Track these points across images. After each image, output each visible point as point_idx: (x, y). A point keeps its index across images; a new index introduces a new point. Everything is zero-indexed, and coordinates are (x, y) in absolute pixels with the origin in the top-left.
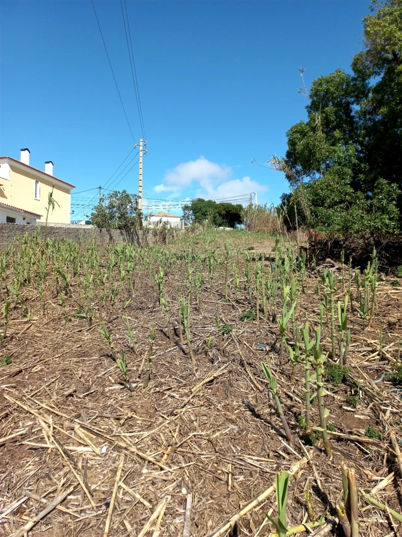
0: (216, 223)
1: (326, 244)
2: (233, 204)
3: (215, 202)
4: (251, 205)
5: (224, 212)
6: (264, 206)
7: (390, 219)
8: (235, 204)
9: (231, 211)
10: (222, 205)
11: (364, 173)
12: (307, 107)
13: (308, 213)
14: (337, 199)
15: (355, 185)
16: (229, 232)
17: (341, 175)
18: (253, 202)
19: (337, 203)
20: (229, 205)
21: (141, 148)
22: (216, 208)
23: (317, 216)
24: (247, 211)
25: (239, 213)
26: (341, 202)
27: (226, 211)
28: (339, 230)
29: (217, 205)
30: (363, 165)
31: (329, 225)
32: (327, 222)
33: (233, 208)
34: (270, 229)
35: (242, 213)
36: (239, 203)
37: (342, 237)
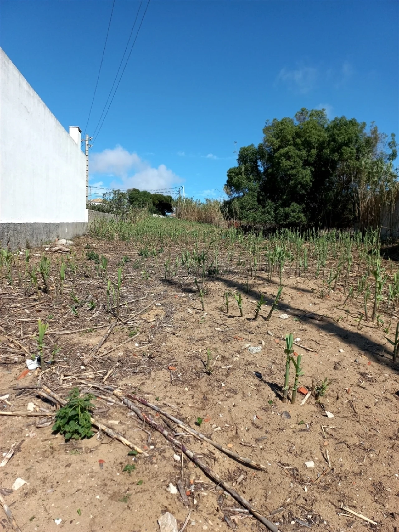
0: (151, 212)
1: (246, 227)
2: (164, 195)
3: (149, 193)
4: (180, 197)
5: (157, 202)
6: (190, 199)
7: (271, 217)
8: (166, 195)
9: (163, 201)
10: (156, 195)
11: (262, 196)
12: (237, 159)
13: (238, 213)
14: (251, 207)
15: (259, 201)
16: (162, 219)
17: (253, 197)
18: (181, 194)
19: (250, 209)
20: (161, 196)
21: (87, 143)
22: (151, 198)
23: (242, 214)
24: (177, 202)
25: (170, 203)
26: (252, 208)
27: (159, 201)
28: (252, 221)
29: (152, 195)
30: (262, 193)
31: (248, 219)
32: (246, 217)
33: (165, 199)
34: (196, 218)
35: (173, 204)
36: (169, 195)
37: (253, 224)
